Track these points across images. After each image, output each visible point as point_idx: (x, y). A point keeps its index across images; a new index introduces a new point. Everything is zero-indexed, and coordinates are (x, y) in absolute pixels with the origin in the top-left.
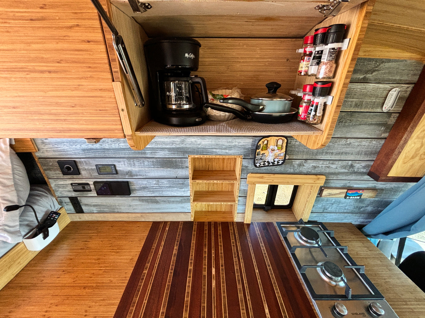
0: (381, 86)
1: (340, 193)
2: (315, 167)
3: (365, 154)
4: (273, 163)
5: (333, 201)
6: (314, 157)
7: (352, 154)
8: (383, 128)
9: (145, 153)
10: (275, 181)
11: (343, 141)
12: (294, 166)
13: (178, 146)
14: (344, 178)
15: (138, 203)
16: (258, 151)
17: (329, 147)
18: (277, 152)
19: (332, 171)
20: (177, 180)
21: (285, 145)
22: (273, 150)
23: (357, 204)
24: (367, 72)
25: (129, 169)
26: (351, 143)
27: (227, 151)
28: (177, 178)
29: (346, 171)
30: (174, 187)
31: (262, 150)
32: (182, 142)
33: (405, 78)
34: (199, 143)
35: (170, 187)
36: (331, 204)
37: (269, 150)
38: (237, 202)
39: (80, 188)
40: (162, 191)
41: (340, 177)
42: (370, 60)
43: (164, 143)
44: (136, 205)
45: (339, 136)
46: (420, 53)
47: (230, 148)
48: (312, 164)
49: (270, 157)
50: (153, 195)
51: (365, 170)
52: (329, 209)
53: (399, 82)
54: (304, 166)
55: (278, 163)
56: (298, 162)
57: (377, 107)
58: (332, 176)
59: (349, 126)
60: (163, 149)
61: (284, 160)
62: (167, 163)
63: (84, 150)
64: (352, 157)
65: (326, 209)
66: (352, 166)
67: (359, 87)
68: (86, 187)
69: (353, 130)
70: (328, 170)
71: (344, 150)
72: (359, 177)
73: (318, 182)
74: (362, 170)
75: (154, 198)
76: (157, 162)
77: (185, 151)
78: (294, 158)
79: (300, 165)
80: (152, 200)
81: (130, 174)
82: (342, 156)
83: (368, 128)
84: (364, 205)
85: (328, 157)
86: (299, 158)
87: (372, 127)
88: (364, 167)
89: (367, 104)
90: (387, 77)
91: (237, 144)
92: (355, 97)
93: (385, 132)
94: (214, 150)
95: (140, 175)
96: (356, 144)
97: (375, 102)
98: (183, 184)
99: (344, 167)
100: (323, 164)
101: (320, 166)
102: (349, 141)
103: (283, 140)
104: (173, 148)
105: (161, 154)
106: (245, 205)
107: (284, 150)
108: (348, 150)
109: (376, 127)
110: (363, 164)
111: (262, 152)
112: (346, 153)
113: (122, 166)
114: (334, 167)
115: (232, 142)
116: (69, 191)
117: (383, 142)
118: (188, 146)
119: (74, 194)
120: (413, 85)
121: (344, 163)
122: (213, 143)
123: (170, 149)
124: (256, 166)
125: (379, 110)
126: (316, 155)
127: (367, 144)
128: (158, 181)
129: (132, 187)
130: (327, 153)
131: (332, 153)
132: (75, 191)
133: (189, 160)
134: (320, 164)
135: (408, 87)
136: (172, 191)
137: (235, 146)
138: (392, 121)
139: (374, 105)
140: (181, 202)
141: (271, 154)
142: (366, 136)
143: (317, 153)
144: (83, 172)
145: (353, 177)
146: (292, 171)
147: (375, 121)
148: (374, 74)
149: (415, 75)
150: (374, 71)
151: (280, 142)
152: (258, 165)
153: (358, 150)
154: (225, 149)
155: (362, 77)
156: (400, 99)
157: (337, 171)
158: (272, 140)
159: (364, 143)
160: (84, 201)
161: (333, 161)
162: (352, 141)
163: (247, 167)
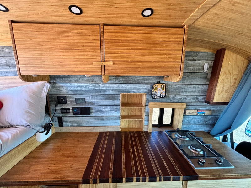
0: (200, 62)
1: (194, 112)
2: (180, 99)
3: (202, 92)
4: (160, 96)
7: (196, 92)
9: (100, 92)
10: (162, 106)
11: (191, 86)
12: (170, 98)
13: (116, 89)
14: (195, 104)
15: (93, 120)
16: (153, 90)
17: (185, 88)
18: (162, 91)
19: (188, 101)
20: (114, 106)
21: (165, 87)
22: (160, 90)
23: (204, 119)
24: (194, 57)
25: (92, 100)
26: (194, 87)
27: (139, 91)
28: (114, 105)
29: (195, 101)
30: (112, 110)
31: (155, 90)
32: (118, 86)
33: (209, 59)
34: (126, 87)
35: (110, 110)
36: (191, 119)
37: (158, 90)
38: (144, 119)
39: (65, 111)
40: (107, 113)
41: (193, 104)
42: (194, 52)
43: (110, 87)
44: (92, 121)
45: (188, 83)
46: (212, 49)
47: (140, 89)
48: (179, 97)
50: (102, 115)
51: (203, 100)
52: (191, 123)
53: (207, 60)
54: (175, 98)
55: (163, 96)
56: (172, 96)
57: (201, 71)
58: (189, 104)
59: (191, 79)
60: (109, 90)
61: (165, 95)
62: (110, 97)
63: (71, 91)
64: (196, 94)
66: (197, 98)
67: (192, 62)
68: (68, 110)
69: (194, 81)
70: (186, 101)
71: (192, 90)
72: (201, 104)
73: (182, 106)
74: (202, 100)
75: (102, 117)
76: (105, 97)
77: (119, 91)
78: (170, 94)
79: (173, 98)
80: (101, 118)
81: (92, 103)
83: (199, 79)
84: (207, 120)
85: (185, 94)
86: (172, 94)
87: (201, 79)
88: (203, 99)
89: (197, 69)
90: (202, 58)
91: (143, 87)
92: (192, 66)
93: (207, 81)
94: (133, 91)
95: (97, 104)
96: (197, 87)
97: (200, 68)
98: (117, 109)
99: (193, 99)
100: (183, 97)
101: (182, 98)
102: (193, 86)
103: (164, 85)
104: (114, 90)
105: (108, 93)
106: (148, 120)
107: (165, 90)
108: (193, 90)
109: (203, 79)
110: (202, 97)
111: (155, 91)
112: (193, 92)
113: (88, 99)
114: (189, 99)
115: (141, 87)
116: (59, 113)
117: (208, 86)
118: (121, 88)
119: (60, 115)
120: (213, 62)
121: (193, 97)
122: (132, 87)
123: (112, 90)
124: (152, 98)
125: (202, 72)
126: (180, 93)
127: (201, 87)
128: (105, 107)
129: (92, 111)
130: (184, 92)
131: (187, 92)
132: (62, 113)
133: (121, 96)
135: (212, 62)
136: (111, 113)
137: (142, 88)
138: (209, 76)
139: (200, 70)
140: (116, 119)
141: (159, 92)
142: (200, 83)
143: (180, 91)
144: (68, 102)
145: (199, 104)
146: (170, 101)
147: (202, 76)
148: (197, 57)
149: (213, 57)
150: (197, 56)
151: (163, 86)
153: (198, 90)
154: (138, 90)
155: (192, 58)
156: (209, 67)
157: (190, 101)
158: (159, 85)
159: (200, 87)
160: (65, 119)
161: (188, 96)
162: (194, 86)
163: (148, 99)
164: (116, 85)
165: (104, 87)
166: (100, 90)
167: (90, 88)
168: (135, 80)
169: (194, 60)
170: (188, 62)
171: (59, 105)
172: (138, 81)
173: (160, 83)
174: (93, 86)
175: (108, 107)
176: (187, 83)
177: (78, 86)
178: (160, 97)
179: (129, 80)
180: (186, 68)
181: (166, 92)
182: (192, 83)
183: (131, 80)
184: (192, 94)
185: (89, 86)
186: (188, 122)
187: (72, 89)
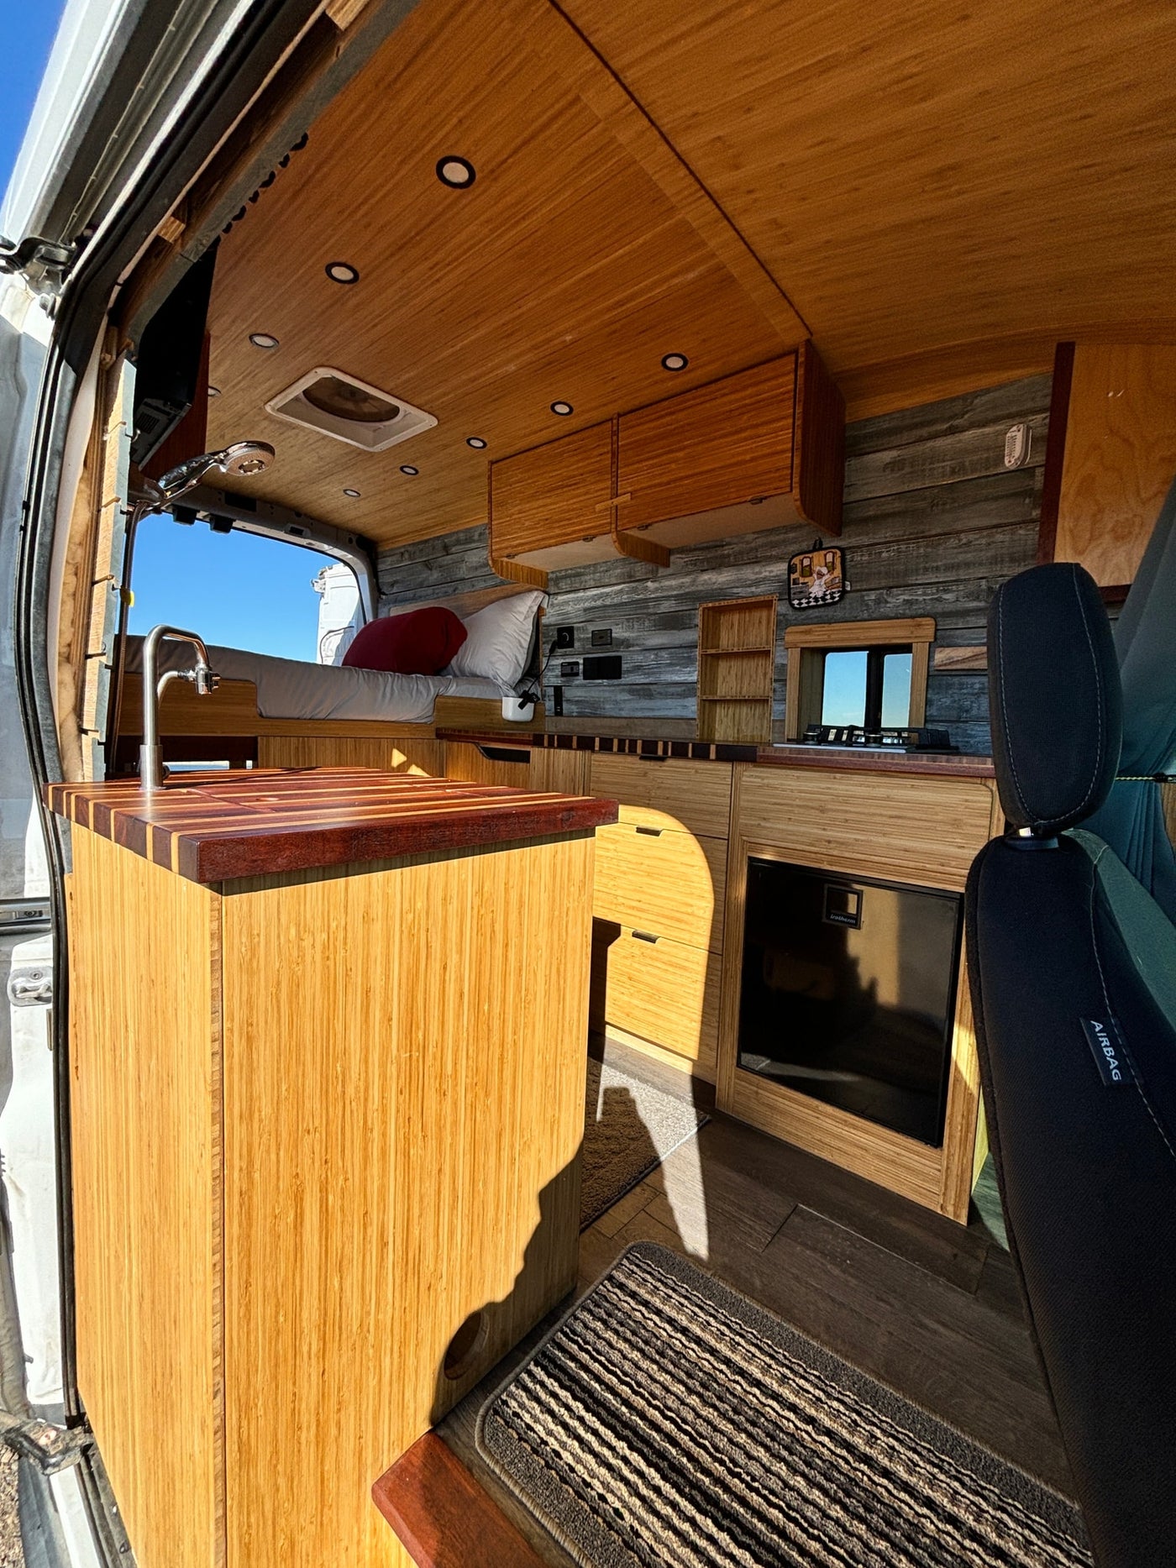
0: (987, 430)
1: (975, 657)
2: (910, 602)
3: (1013, 560)
4: (823, 598)
5: (977, 686)
6: (902, 582)
7: (981, 564)
8: (1027, 501)
9: (648, 607)
11: (953, 542)
12: (867, 605)
13: (688, 590)
15: (627, 697)
16: (793, 576)
17: (926, 556)
18: (828, 577)
19: (949, 608)
20: (681, 651)
21: (838, 562)
22: (821, 575)
24: (951, 418)
25: (626, 635)
26: (970, 542)
27: (753, 589)
28: (681, 647)
30: (676, 665)
31: (801, 575)
32: (693, 582)
33: (1028, 405)
34: (714, 581)
35: (670, 665)
36: (973, 694)
37: (815, 576)
39: (568, 670)
40: (660, 673)
41: (973, 621)
42: (953, 400)
43: (671, 588)
44: (624, 701)
45: (939, 531)
47: (756, 583)
48: (902, 597)
49: (817, 589)
50: (647, 681)
52: (974, 712)
53: (1019, 415)
54: (887, 602)
55: (833, 598)
56: (873, 596)
57: (994, 466)
58: (951, 620)
59: (952, 510)
60: (668, 598)
61: (843, 593)
62: (671, 622)
63: (585, 610)
64: (983, 571)
65: (967, 711)
67: (949, 441)
68: (575, 668)
69: (965, 515)
70: (939, 608)
71: (961, 557)
73: (920, 632)
75: (648, 687)
76: (660, 620)
77: (695, 598)
78: (863, 587)
79: (878, 602)
80: (644, 692)
81: (626, 643)
82: (961, 572)
83: (991, 506)
85: (931, 577)
86: (873, 586)
87: (1003, 503)
89: (974, 464)
90: (991, 415)
91: (767, 574)
92: (947, 458)
93: (1036, 505)
94: (735, 590)
95: (636, 645)
96: (983, 541)
97: (987, 458)
98: (689, 657)
99: (975, 596)
100: (925, 594)
101: (921, 598)
102: (964, 538)
103: (834, 554)
104: (682, 595)
105: (666, 607)
106: (785, 699)
107: (838, 572)
108: (970, 557)
109: (1011, 501)
111: (801, 580)
112: (967, 565)
113: (618, 633)
114: (953, 599)
115: (761, 573)
116: (557, 676)
117: (1036, 528)
118: (700, 588)
119: (558, 682)
121: (971, 587)
122: (733, 577)
123: (677, 597)
124: (792, 605)
125: (998, 470)
126: (906, 575)
127: (1007, 537)
128: (657, 654)
129: (624, 667)
130: (926, 569)
131: (937, 568)
132: (563, 675)
133: (700, 612)
134: (919, 595)
135: (1042, 418)
136: (672, 672)
137: (765, 579)
138: (1038, 482)
139: (986, 464)
140: (683, 695)
141: (817, 582)
142: (995, 522)
143: (907, 570)
144: (577, 644)
146: (866, 615)
147: (1003, 490)
148: (967, 416)
149: (1046, 396)
150: (966, 412)
151: (829, 557)
152: (796, 602)
153: (992, 553)
154: (750, 586)
155: (946, 426)
156: (1032, 442)
157: (960, 606)
158: (818, 557)
159: (999, 537)
160: (568, 693)
161: (945, 586)
162: (971, 536)
163: (784, 615)
164: (687, 580)
165: (657, 590)
166: (646, 600)
167: (625, 598)
168: (741, 553)
169: (953, 431)
170: (930, 444)
171: (560, 651)
172: (752, 555)
173: (821, 549)
174: (634, 590)
175: (664, 654)
176: (933, 532)
177: (600, 596)
178: (821, 602)
179: (723, 556)
180: (923, 471)
181: (844, 579)
182: (959, 526)
183: (729, 556)
184: (963, 575)
185: (621, 591)
186: (961, 709)
187: (587, 605)
